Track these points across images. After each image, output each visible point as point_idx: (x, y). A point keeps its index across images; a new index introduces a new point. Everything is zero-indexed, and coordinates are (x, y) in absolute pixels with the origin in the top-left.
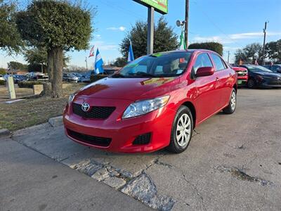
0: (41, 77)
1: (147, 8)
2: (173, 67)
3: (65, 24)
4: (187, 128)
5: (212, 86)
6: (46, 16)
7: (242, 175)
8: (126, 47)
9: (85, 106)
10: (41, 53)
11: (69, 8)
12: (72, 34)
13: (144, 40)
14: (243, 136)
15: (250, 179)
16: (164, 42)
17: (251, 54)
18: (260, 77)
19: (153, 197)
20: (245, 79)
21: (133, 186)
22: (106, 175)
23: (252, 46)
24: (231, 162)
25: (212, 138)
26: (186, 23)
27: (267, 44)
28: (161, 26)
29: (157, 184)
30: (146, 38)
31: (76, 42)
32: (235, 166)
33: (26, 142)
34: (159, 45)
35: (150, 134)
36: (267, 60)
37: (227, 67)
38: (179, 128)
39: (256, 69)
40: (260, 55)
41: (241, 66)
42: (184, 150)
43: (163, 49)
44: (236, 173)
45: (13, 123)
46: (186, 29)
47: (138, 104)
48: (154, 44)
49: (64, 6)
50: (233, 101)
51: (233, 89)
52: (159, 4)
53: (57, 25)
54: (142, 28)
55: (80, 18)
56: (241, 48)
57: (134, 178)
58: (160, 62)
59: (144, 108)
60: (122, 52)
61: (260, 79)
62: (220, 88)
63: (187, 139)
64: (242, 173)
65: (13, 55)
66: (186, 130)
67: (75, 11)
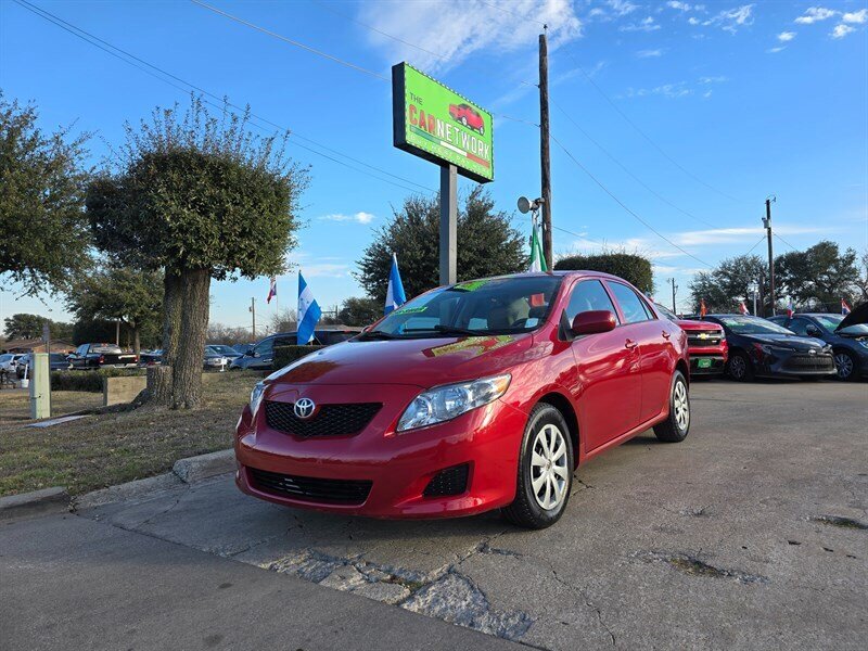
0: (112, 359)
1: (438, 168)
2: (515, 316)
3: (226, 211)
4: (557, 463)
5: (620, 363)
6: (177, 190)
7: (699, 566)
8: (378, 269)
9: (304, 406)
10: (121, 288)
11: (239, 171)
12: (243, 234)
13: (428, 250)
14: (706, 490)
15: (717, 573)
16: (484, 253)
17: (737, 287)
18: (763, 348)
19: (481, 613)
20: (720, 354)
21: (429, 598)
22: (356, 579)
23: (738, 263)
24: (671, 543)
25: (626, 497)
26: (544, 204)
27: (781, 259)
28: (477, 212)
29: (488, 590)
30: (437, 244)
31: (251, 256)
32: (680, 549)
33: (119, 519)
34: (471, 262)
35: (467, 468)
36: (786, 302)
37: (655, 317)
38: (536, 459)
39: (748, 327)
40: (764, 290)
41: (704, 319)
42: (552, 521)
43: (482, 273)
44: (684, 563)
45: (74, 475)
46: (546, 219)
47: (435, 396)
48: (458, 259)
49: (226, 166)
50: (681, 405)
51: (678, 373)
52: (470, 156)
53: (204, 212)
54: (424, 218)
55: (266, 195)
56: (708, 271)
57: (429, 584)
58: (479, 306)
59: (450, 405)
60: (366, 281)
61: (761, 353)
62: (642, 371)
63: (561, 492)
64: (698, 563)
65: (41, 293)
66: (555, 467)
67: (253, 178)
